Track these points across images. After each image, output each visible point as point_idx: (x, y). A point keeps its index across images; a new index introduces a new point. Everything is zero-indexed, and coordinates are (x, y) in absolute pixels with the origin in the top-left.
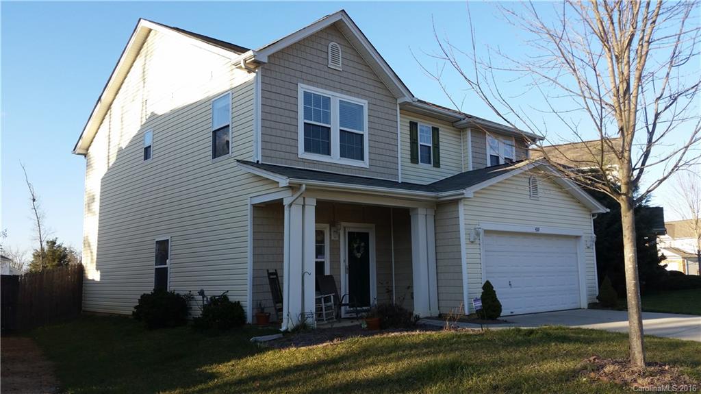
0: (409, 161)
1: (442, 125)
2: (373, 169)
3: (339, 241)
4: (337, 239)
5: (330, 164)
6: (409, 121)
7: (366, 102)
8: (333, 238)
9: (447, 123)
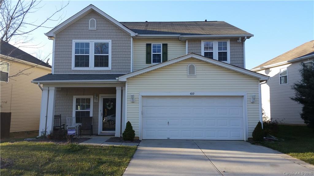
0: (145, 63)
1: (169, 42)
2: (114, 70)
3: (98, 102)
4: (97, 101)
5: (89, 71)
6: (146, 44)
7: (111, 41)
8: (95, 101)
9: (174, 40)
